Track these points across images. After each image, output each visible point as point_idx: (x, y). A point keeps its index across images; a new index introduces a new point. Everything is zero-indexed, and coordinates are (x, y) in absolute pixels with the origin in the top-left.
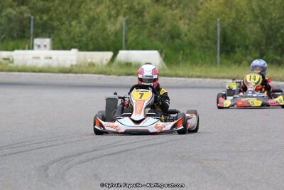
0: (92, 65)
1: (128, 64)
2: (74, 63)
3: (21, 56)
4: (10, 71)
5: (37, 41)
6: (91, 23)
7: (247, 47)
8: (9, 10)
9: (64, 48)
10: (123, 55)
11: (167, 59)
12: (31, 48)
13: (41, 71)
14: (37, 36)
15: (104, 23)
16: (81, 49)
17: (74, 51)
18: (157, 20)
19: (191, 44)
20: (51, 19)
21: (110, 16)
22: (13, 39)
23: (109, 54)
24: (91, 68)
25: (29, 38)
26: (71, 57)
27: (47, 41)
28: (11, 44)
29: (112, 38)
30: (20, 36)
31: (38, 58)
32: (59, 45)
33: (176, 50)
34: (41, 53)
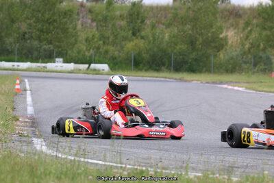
0: (80, 70)
1: (95, 70)
2: (72, 69)
3: (50, 66)
4: (47, 72)
5: (57, 59)
6: (79, 52)
7: (144, 64)
8: (45, 46)
9: (68, 62)
10: (93, 66)
11: (111, 68)
12: (54, 62)
13: (60, 72)
14: (56, 57)
15: (84, 52)
16: (75, 63)
17: (72, 64)
18: (107, 52)
19: (121, 62)
20: (62, 50)
21: (87, 50)
22: (46, 58)
23: (87, 66)
24: (79, 71)
25: (53, 57)
26: (71, 66)
27: (61, 60)
28: (46, 60)
29: (88, 58)
30: (50, 57)
31: (57, 66)
32: (66, 61)
33: (115, 64)
34: (59, 65)
